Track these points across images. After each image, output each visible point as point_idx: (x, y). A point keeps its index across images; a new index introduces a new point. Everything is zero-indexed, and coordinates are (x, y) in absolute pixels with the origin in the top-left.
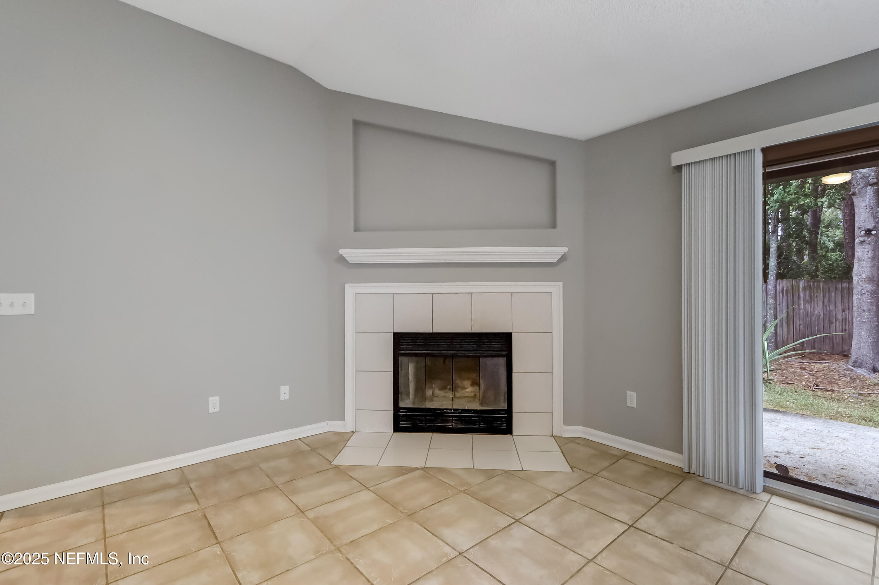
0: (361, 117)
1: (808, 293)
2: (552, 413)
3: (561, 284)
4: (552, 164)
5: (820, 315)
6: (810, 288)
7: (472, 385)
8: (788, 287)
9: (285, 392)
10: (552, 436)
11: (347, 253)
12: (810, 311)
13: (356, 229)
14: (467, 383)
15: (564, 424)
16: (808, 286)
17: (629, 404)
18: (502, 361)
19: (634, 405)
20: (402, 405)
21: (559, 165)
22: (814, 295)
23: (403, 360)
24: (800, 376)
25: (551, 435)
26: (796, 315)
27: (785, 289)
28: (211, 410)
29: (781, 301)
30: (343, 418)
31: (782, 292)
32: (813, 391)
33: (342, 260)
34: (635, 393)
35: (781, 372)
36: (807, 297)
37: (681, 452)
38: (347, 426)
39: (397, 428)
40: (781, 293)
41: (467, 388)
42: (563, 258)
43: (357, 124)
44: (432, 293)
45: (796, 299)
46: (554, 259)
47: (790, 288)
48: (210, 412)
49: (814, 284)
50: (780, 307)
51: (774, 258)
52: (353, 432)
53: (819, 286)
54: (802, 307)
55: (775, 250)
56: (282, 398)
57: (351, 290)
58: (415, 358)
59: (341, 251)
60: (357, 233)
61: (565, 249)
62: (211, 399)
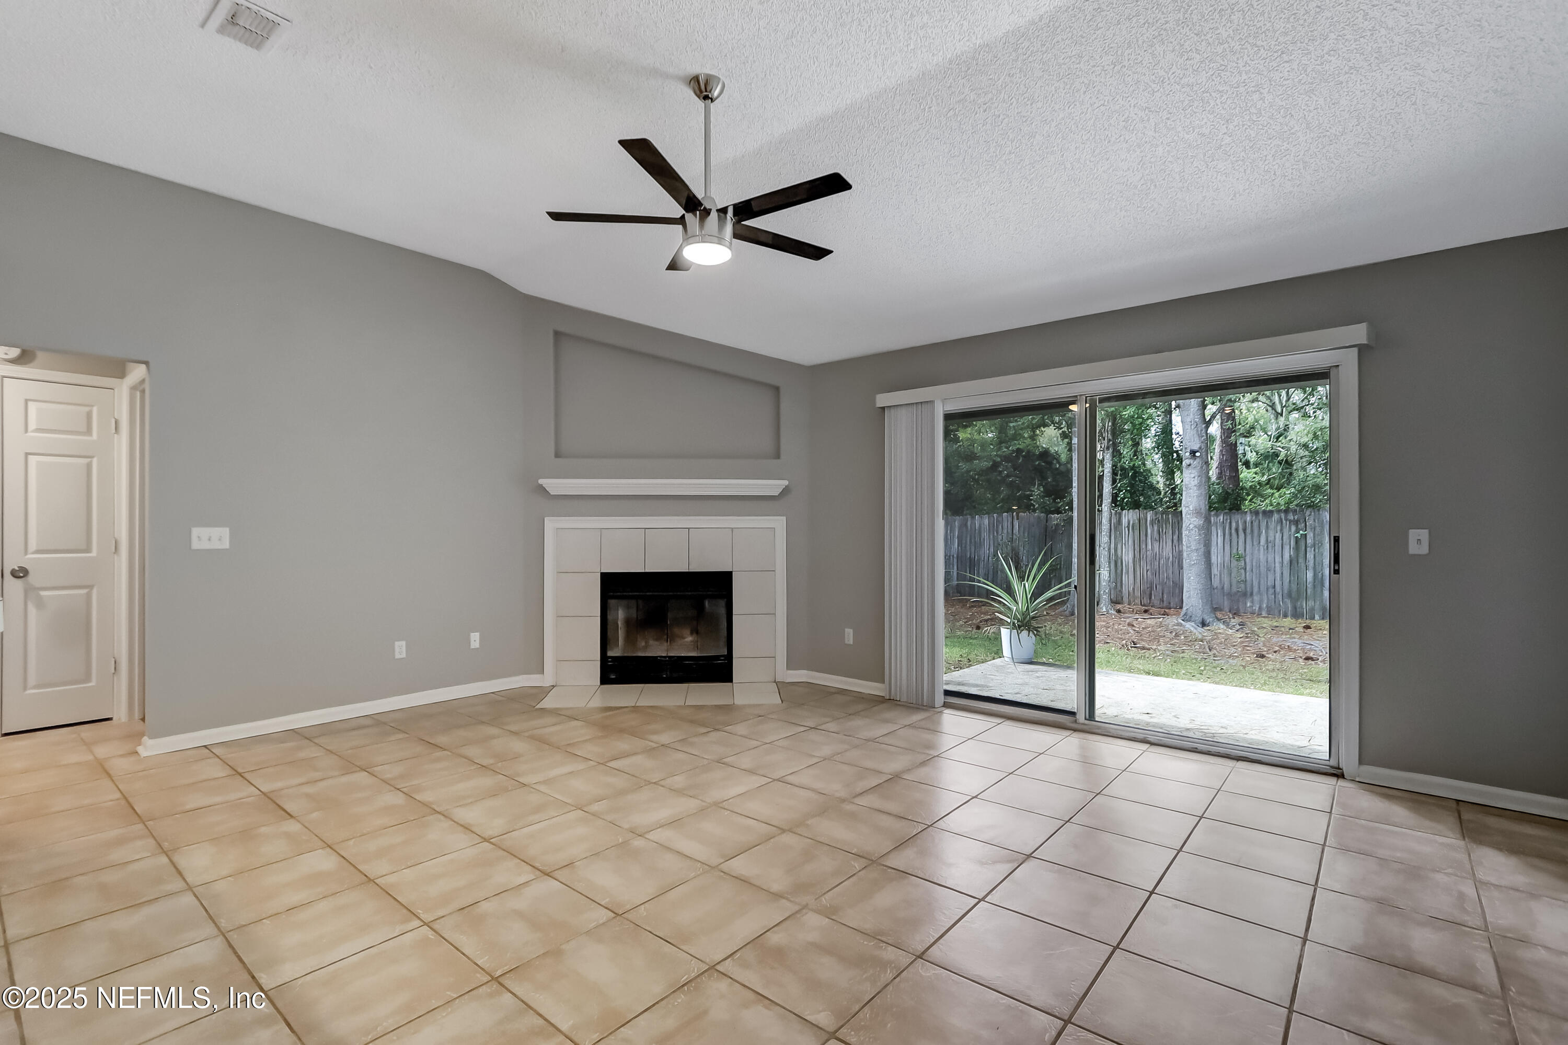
0: (561, 329)
1: (1156, 528)
2: (775, 657)
3: (784, 518)
4: (777, 389)
5: (1169, 558)
6: (1159, 521)
7: (692, 633)
8: (1134, 520)
9: (475, 639)
10: (775, 682)
11: (547, 483)
12: (1158, 553)
13: (557, 455)
14: (687, 632)
15: (788, 669)
16: (1156, 519)
17: (847, 642)
18: (722, 603)
19: (851, 642)
20: (610, 654)
21: (782, 391)
22: (1162, 531)
23: (612, 602)
24: (1124, 633)
25: (774, 680)
26: (1143, 557)
27: (1131, 523)
28: (397, 656)
29: (1127, 539)
30: (542, 671)
31: (1128, 527)
32: (1128, 650)
33: (542, 490)
34: (852, 630)
35: (1105, 630)
36: (1156, 535)
37: (883, 682)
38: (546, 680)
39: (605, 680)
40: (1127, 529)
41: (685, 638)
42: (786, 491)
43: (557, 334)
44: (645, 528)
45: (1143, 538)
46: (776, 493)
47: (1137, 521)
48: (396, 657)
49: (1162, 517)
50: (1126, 548)
51: (1108, 482)
52: (553, 686)
53: (1168, 519)
54: (1149, 547)
55: (1109, 472)
56: (472, 647)
57: (551, 524)
58: (624, 602)
59: (541, 481)
60: (557, 459)
61: (786, 483)
62: (397, 643)
